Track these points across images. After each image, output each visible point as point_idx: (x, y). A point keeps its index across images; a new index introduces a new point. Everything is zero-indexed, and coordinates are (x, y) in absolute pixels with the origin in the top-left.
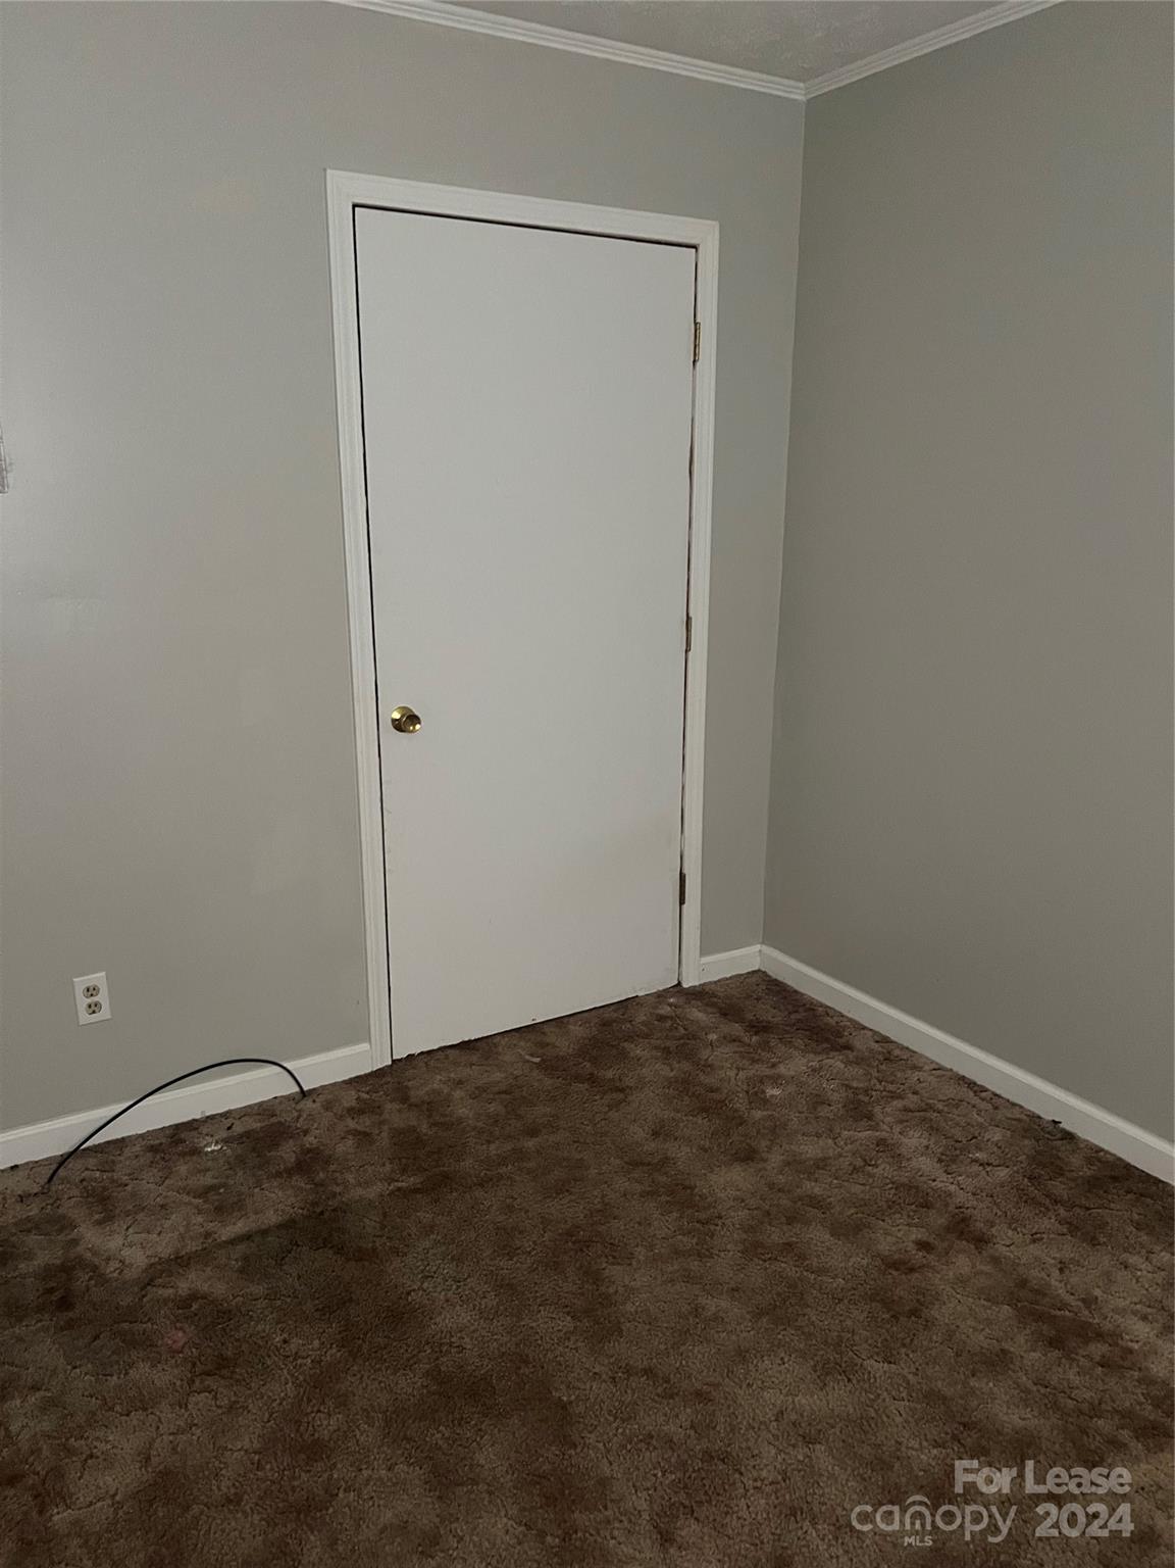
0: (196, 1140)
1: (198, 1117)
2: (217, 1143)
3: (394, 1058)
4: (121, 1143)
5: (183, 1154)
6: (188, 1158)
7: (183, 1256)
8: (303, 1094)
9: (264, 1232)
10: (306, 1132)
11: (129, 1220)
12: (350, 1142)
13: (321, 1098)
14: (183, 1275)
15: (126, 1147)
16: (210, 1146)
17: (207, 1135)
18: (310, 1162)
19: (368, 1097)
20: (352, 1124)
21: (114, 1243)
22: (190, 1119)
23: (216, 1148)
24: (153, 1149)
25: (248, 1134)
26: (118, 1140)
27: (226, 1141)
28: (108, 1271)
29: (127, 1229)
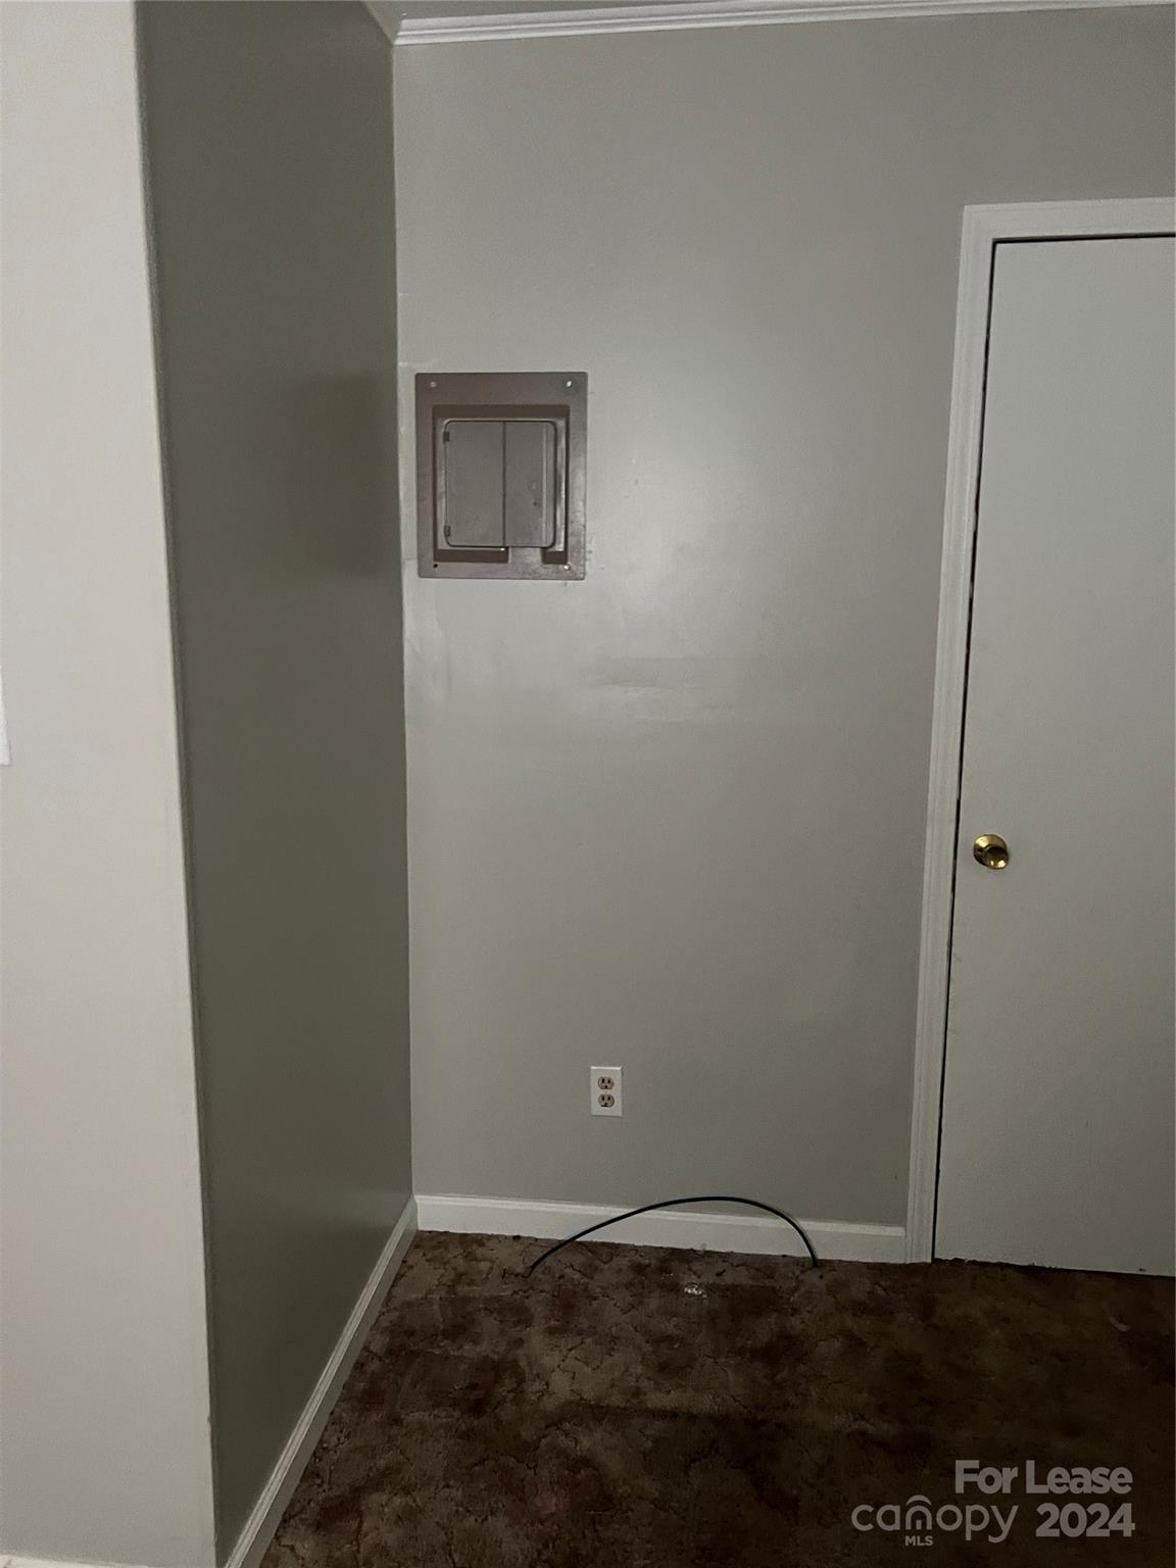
0: (681, 1275)
1: (697, 1248)
2: (700, 1286)
3: (937, 1256)
4: (614, 1249)
5: (662, 1286)
6: (665, 1293)
7: (602, 1407)
8: (816, 1263)
9: (691, 1417)
10: (795, 1311)
11: (578, 1340)
12: (837, 1344)
13: (829, 1276)
14: (591, 1431)
15: (617, 1256)
16: (692, 1288)
17: (695, 1273)
18: (783, 1351)
19: (884, 1294)
20: (849, 1322)
21: (550, 1360)
22: (689, 1247)
23: (696, 1292)
24: (639, 1269)
25: (733, 1289)
26: (613, 1244)
27: (709, 1289)
28: (530, 1390)
29: (570, 1350)
